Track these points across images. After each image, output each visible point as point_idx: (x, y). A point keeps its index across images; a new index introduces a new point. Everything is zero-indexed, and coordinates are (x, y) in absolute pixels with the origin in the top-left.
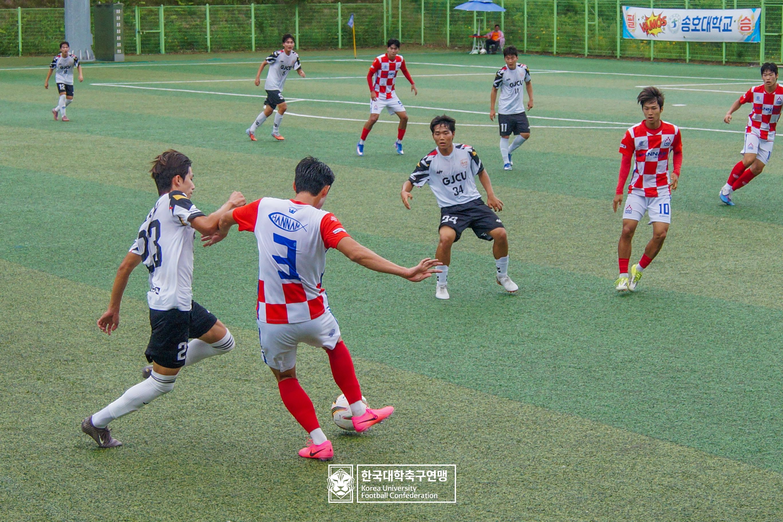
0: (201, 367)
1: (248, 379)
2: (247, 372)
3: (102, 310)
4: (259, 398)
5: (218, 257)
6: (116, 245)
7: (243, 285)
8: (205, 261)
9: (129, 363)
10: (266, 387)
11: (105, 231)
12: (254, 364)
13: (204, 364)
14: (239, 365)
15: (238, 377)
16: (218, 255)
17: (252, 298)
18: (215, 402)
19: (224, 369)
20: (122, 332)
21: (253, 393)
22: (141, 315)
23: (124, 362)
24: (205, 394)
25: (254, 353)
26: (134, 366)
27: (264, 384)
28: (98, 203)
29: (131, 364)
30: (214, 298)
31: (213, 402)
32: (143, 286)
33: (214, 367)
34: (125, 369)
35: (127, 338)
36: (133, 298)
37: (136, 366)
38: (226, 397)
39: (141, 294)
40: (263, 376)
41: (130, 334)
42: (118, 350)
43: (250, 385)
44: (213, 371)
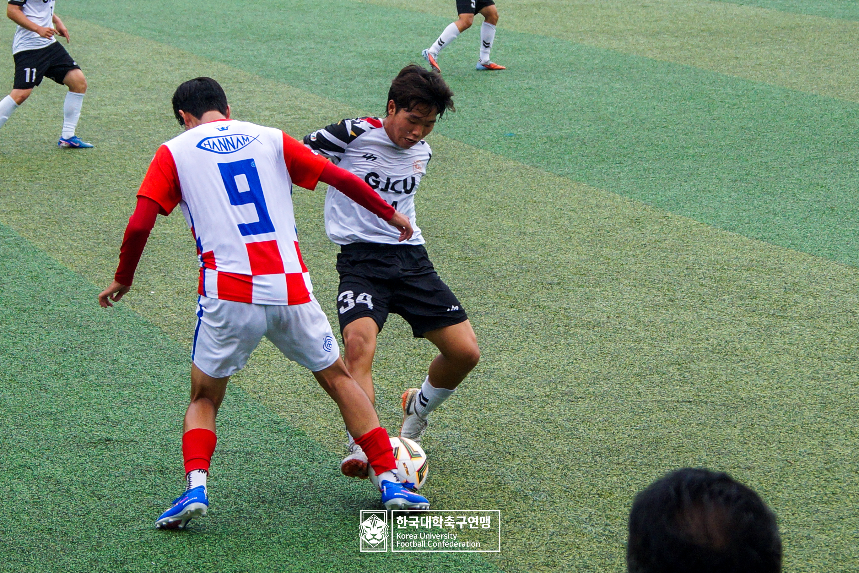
1: (785, 315)
3: (605, 219)
4: (796, 340)
5: (767, 153)
6: (636, 134)
7: (796, 190)
8: (749, 158)
9: (631, 289)
10: (806, 326)
11: (623, 116)
15: (772, 312)
16: (767, 150)
17: (805, 208)
18: (737, 344)
20: (628, 249)
21: (788, 333)
22: (656, 227)
23: (625, 287)
24: (724, 333)
25: (796, 280)
26: (637, 294)
27: (805, 323)
28: (619, 79)
29: (633, 291)
30: (755, 207)
31: (735, 343)
32: (663, 189)
34: (625, 297)
35: (634, 256)
36: (648, 205)
37: (640, 293)
38: (751, 338)
39: (659, 200)
40: (804, 312)
41: (638, 252)
42: (619, 272)
43: (786, 322)
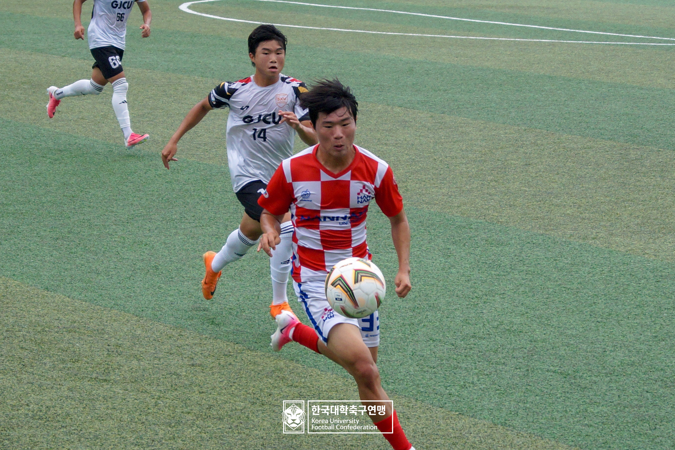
0: (45, 361)
2: (108, 368)
12: (119, 358)
13: (50, 357)
14: (98, 359)
19: (77, 364)
33: (63, 361)
44: (61, 366)
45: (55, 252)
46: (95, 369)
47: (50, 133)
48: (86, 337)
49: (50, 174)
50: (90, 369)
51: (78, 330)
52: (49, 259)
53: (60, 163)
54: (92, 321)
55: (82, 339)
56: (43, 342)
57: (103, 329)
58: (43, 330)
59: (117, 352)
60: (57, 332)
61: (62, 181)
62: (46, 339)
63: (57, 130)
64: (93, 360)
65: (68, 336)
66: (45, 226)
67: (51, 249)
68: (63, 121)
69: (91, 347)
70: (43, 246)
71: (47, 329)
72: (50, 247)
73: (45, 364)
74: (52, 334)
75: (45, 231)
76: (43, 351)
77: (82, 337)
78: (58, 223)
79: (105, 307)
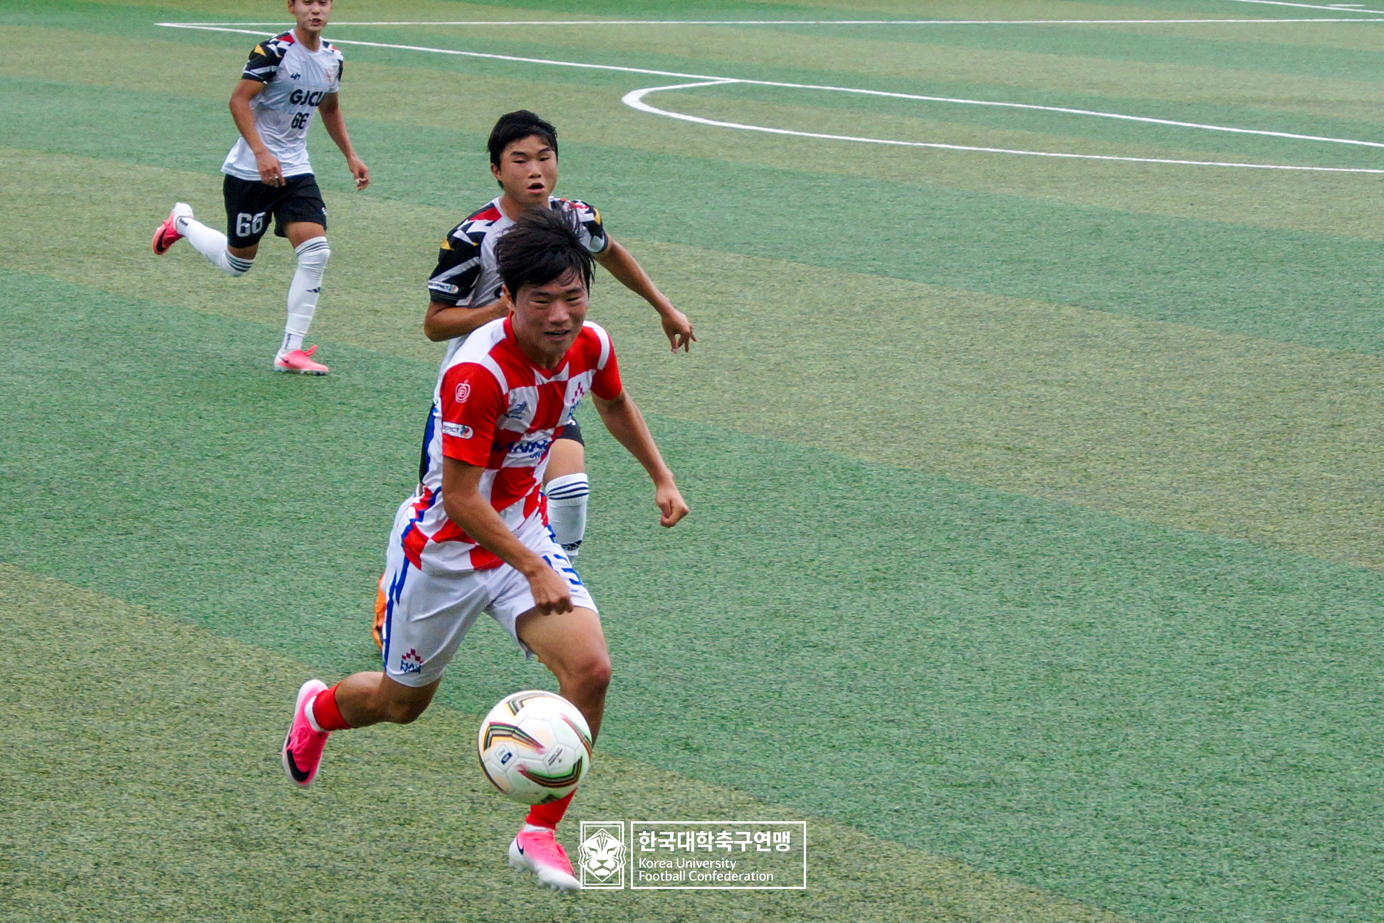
0: (343, 821)
2: (470, 838)
12: (494, 817)
13: (353, 814)
14: (451, 819)
19: (407, 829)
33: (380, 823)
44: (376, 832)
45: (365, 599)
46: (445, 838)
47: (359, 355)
48: (427, 774)
49: (356, 439)
50: (435, 839)
51: (410, 759)
52: (352, 612)
53: (377, 417)
54: (439, 740)
55: (419, 778)
56: (338, 783)
57: (461, 758)
58: (340, 758)
59: (490, 804)
60: (368, 763)
61: (381, 453)
62: (345, 776)
63: (373, 350)
64: (441, 820)
65: (390, 771)
66: (345, 545)
67: (358, 592)
68: (384, 330)
69: (436, 794)
70: (340, 586)
71: (347, 756)
72: (355, 588)
73: (343, 828)
74: (358, 766)
75: (346, 555)
76: (339, 802)
77: (419, 773)
78: (373, 539)
79: (466, 712)
